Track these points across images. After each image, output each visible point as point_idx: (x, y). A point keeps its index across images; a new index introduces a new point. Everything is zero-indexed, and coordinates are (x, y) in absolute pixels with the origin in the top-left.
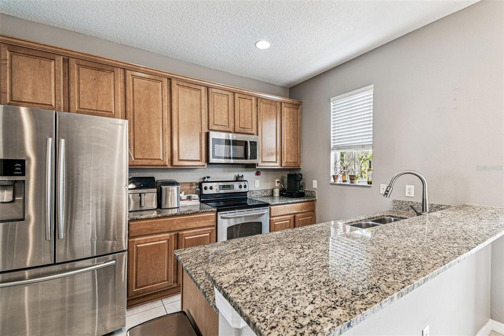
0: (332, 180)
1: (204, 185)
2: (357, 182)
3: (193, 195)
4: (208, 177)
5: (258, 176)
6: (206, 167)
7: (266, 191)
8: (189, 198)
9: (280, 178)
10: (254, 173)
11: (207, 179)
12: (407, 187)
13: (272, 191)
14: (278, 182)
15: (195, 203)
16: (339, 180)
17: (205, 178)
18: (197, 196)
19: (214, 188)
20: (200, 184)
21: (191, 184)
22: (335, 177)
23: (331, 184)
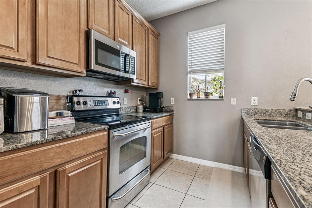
0: (188, 97)
1: (76, 99)
2: (211, 97)
3: (65, 112)
4: (80, 91)
5: (127, 93)
6: (84, 75)
7: (132, 107)
8: (60, 115)
9: (141, 97)
10: (123, 91)
11: (78, 92)
12: (253, 98)
13: (137, 108)
14: (140, 100)
15: (69, 121)
16: (195, 97)
17: (76, 91)
18: (69, 113)
19: (89, 103)
20: (71, 99)
21: (58, 98)
22: (191, 95)
23: (188, 100)
